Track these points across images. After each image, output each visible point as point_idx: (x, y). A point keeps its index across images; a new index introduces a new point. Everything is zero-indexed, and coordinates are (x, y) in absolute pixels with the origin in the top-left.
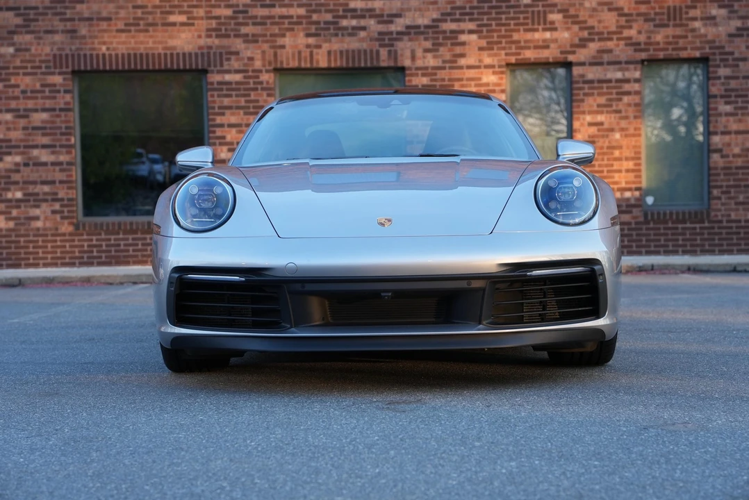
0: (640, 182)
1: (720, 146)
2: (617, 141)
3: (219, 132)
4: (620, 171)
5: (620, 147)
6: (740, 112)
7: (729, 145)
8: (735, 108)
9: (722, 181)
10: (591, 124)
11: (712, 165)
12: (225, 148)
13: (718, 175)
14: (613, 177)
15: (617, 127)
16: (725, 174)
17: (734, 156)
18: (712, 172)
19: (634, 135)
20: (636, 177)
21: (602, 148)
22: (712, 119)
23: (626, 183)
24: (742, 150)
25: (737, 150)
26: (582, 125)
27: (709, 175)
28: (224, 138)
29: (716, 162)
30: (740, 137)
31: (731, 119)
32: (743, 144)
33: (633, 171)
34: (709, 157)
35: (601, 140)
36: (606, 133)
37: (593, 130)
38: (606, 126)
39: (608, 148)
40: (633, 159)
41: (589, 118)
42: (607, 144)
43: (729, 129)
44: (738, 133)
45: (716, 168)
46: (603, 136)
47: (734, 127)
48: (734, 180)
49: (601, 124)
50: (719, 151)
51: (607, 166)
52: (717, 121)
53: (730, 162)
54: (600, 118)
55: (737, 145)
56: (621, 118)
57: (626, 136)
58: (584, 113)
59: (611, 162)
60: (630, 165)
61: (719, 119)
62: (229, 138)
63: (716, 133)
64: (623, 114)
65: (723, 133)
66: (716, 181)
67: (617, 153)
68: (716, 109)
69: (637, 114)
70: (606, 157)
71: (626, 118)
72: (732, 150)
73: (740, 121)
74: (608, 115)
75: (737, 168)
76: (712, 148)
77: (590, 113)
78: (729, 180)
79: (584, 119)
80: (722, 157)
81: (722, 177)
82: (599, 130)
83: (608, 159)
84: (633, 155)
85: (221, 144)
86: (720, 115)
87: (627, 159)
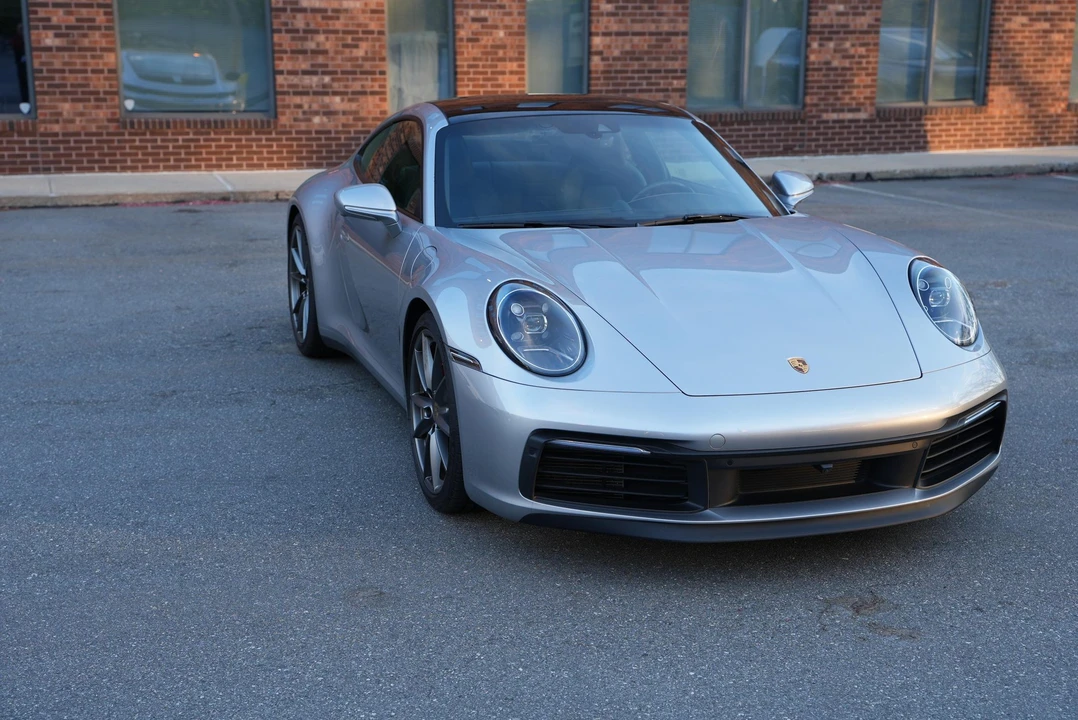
0: (524, 86)
1: (601, 48)
2: (501, 39)
3: (42, 13)
4: (503, 73)
5: (503, 47)
6: (620, 12)
7: (609, 47)
8: (617, 8)
9: (602, 85)
10: (475, 20)
11: (593, 68)
12: (51, 33)
13: (598, 79)
14: (497, 79)
15: (500, 25)
16: (605, 78)
17: (615, 59)
18: (594, 75)
19: (518, 34)
20: (520, 79)
21: (485, 47)
22: (594, 18)
23: (511, 86)
24: (622, 53)
25: (616, 53)
26: (465, 20)
27: (589, 79)
28: (48, 20)
29: (596, 65)
30: (620, 38)
31: (612, 19)
32: (623, 46)
33: (517, 73)
34: (589, 60)
35: (485, 38)
36: (489, 30)
37: (476, 26)
38: (490, 23)
39: (492, 47)
40: (517, 60)
41: (472, 13)
42: (490, 43)
43: (610, 30)
44: (618, 34)
45: (597, 72)
46: (487, 34)
47: (615, 28)
48: (614, 85)
49: (484, 20)
50: (600, 53)
51: (491, 66)
52: (598, 21)
53: (610, 65)
54: (484, 13)
55: (617, 47)
56: (506, 14)
57: (510, 34)
58: (467, 6)
59: (494, 63)
60: (514, 66)
61: (600, 18)
62: (55, 20)
63: (597, 34)
64: (507, 10)
65: (605, 34)
66: (597, 85)
67: (501, 53)
68: (598, 8)
69: (521, 10)
70: (490, 57)
71: (510, 14)
72: (612, 52)
73: (621, 21)
74: (492, 11)
75: (617, 72)
76: (594, 49)
77: (474, 7)
78: (608, 85)
79: (467, 14)
80: (603, 59)
81: (602, 81)
82: (483, 27)
83: (492, 60)
84: (516, 55)
85: (45, 28)
86: (602, 14)
87: (511, 60)
